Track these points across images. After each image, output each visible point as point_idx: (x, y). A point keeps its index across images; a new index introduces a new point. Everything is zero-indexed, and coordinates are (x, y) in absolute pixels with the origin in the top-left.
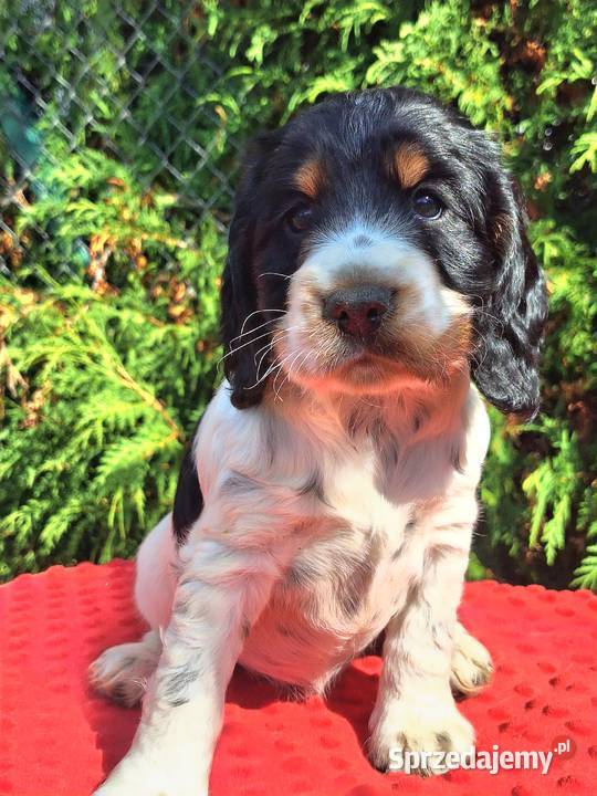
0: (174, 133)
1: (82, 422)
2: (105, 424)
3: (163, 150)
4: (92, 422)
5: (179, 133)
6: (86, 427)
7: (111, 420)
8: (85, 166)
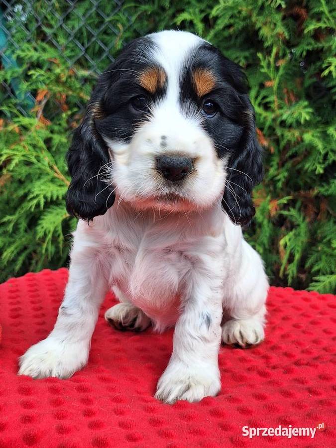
0: (90, 36)
1: (31, 196)
2: (45, 197)
3: (83, 44)
4: (37, 196)
5: (93, 36)
6: (34, 198)
7: (49, 195)
8: (36, 49)
